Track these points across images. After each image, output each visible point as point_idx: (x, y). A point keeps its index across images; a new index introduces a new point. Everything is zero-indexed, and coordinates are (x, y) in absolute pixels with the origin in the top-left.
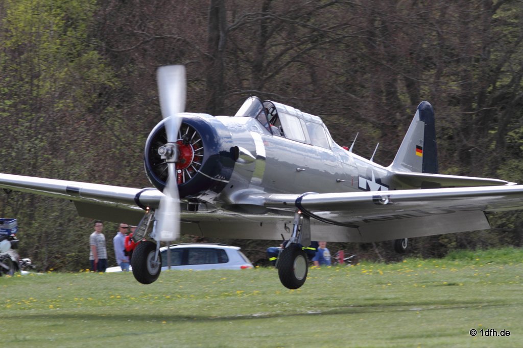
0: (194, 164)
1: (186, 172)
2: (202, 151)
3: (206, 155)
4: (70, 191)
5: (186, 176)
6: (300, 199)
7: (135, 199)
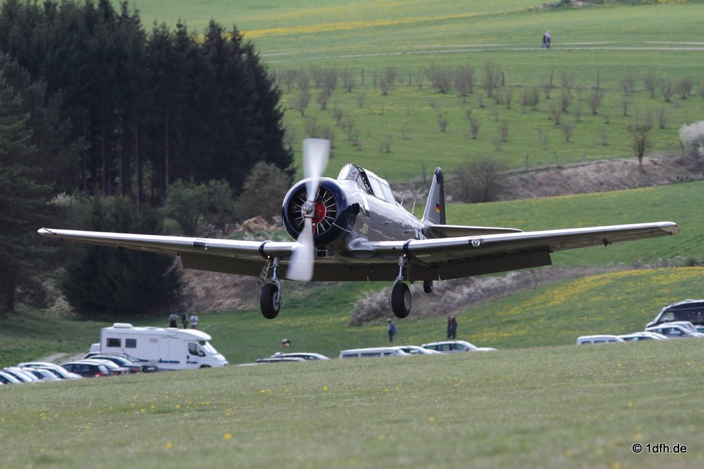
0: (326, 218)
1: (319, 225)
2: (334, 208)
3: (339, 212)
4: (197, 245)
5: (320, 228)
6: (406, 245)
7: (259, 249)
